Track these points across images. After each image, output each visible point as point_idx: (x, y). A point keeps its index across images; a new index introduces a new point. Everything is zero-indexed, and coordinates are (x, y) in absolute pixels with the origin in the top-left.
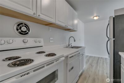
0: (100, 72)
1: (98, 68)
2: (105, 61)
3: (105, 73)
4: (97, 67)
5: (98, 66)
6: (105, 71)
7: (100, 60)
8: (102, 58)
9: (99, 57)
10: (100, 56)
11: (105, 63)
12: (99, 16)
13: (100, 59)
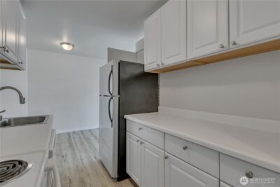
0: (86, 161)
1: (78, 155)
2: (82, 137)
3: (94, 159)
4: (75, 154)
5: (76, 152)
6: (91, 154)
7: (74, 138)
8: (74, 132)
9: (69, 133)
10: (70, 131)
11: (84, 140)
12: (73, 46)
13: (72, 137)
